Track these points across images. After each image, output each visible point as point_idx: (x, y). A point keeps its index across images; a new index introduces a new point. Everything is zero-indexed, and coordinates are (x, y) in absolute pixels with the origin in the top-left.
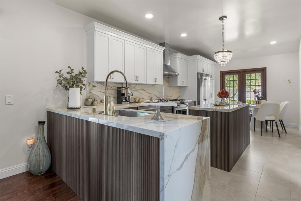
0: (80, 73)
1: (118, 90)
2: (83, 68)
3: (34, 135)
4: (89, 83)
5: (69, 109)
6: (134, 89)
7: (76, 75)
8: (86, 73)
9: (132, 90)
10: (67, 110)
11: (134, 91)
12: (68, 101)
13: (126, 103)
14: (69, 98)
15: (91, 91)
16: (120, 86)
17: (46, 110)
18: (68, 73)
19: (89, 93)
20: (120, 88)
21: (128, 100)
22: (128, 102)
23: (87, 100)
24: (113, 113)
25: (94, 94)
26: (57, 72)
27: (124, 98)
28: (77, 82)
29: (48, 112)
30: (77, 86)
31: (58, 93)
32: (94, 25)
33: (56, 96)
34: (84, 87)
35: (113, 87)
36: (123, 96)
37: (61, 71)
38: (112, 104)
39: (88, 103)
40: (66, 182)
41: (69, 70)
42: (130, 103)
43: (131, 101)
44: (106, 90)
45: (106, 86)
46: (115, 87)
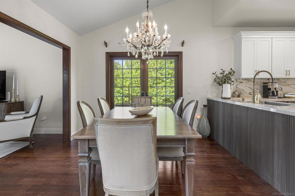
0: (230, 73)
1: (263, 85)
2: (231, 69)
3: (200, 113)
4: (236, 80)
5: (223, 98)
6: (284, 84)
7: (227, 74)
8: (234, 72)
9: (281, 85)
10: (221, 99)
11: (285, 85)
12: (222, 93)
13: (273, 97)
14: (222, 91)
15: (237, 86)
16: (267, 81)
17: (206, 98)
18: (221, 74)
19: (235, 87)
20: (267, 83)
21: (276, 95)
22: (276, 96)
23: (234, 93)
24: (259, 102)
25: (240, 89)
26: (213, 74)
27: (271, 93)
28: (228, 80)
29: (208, 99)
30: (228, 83)
31: (213, 87)
32: (241, 34)
33: (213, 90)
34: (232, 83)
35: (258, 83)
36: (269, 91)
37: (215, 72)
38: (259, 96)
39: (235, 96)
40: (222, 145)
41: (222, 71)
42: (278, 97)
43: (279, 96)
44: (253, 85)
45: (254, 82)
46: (261, 82)
